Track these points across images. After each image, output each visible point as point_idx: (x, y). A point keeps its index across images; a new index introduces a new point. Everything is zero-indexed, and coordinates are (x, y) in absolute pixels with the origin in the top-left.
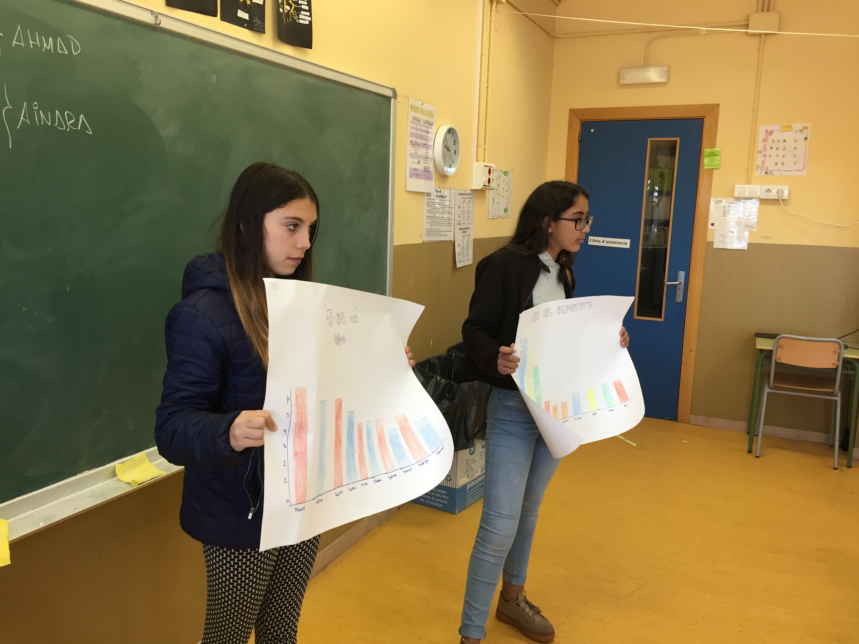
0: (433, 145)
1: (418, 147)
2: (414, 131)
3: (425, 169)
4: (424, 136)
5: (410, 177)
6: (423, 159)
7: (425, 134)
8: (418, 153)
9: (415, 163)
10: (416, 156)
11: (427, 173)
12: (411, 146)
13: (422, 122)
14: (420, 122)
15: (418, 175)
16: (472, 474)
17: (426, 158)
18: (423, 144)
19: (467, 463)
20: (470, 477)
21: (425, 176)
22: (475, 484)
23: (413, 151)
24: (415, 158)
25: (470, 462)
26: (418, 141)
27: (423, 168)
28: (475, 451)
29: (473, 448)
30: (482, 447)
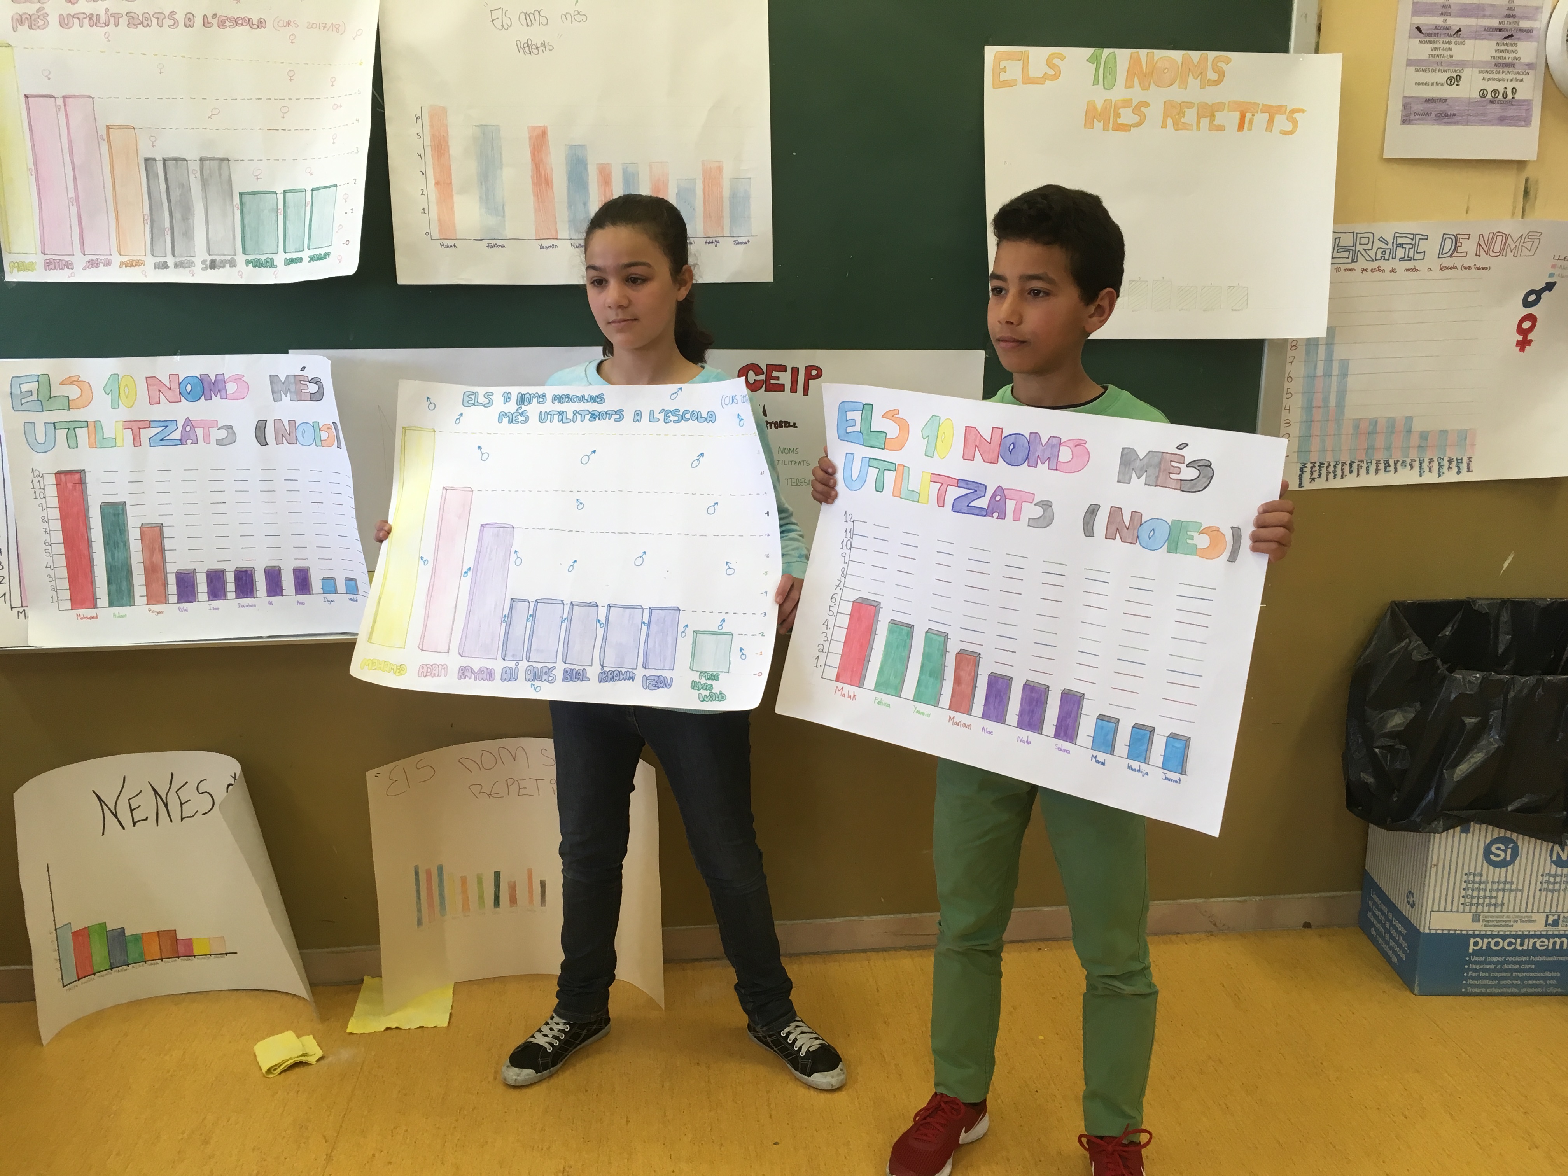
0: (1543, 28)
1: (1454, 40)
3: (1488, 97)
4: (1492, 5)
5: (1407, 122)
7: (1501, 2)
8: (1451, 56)
9: (1438, 84)
10: (1439, 64)
11: (1495, 106)
12: (1417, 40)
15: (1447, 116)
16: (1497, 917)
17: (1496, 65)
18: (1485, 30)
19: (1473, 881)
20: (1487, 923)
21: (1484, 115)
22: (1515, 948)
23: (1423, 51)
24: (1434, 71)
25: (1486, 882)
26: (1454, 22)
27: (1475, 95)
28: (1517, 862)
29: (1505, 851)
30: (1552, 861)
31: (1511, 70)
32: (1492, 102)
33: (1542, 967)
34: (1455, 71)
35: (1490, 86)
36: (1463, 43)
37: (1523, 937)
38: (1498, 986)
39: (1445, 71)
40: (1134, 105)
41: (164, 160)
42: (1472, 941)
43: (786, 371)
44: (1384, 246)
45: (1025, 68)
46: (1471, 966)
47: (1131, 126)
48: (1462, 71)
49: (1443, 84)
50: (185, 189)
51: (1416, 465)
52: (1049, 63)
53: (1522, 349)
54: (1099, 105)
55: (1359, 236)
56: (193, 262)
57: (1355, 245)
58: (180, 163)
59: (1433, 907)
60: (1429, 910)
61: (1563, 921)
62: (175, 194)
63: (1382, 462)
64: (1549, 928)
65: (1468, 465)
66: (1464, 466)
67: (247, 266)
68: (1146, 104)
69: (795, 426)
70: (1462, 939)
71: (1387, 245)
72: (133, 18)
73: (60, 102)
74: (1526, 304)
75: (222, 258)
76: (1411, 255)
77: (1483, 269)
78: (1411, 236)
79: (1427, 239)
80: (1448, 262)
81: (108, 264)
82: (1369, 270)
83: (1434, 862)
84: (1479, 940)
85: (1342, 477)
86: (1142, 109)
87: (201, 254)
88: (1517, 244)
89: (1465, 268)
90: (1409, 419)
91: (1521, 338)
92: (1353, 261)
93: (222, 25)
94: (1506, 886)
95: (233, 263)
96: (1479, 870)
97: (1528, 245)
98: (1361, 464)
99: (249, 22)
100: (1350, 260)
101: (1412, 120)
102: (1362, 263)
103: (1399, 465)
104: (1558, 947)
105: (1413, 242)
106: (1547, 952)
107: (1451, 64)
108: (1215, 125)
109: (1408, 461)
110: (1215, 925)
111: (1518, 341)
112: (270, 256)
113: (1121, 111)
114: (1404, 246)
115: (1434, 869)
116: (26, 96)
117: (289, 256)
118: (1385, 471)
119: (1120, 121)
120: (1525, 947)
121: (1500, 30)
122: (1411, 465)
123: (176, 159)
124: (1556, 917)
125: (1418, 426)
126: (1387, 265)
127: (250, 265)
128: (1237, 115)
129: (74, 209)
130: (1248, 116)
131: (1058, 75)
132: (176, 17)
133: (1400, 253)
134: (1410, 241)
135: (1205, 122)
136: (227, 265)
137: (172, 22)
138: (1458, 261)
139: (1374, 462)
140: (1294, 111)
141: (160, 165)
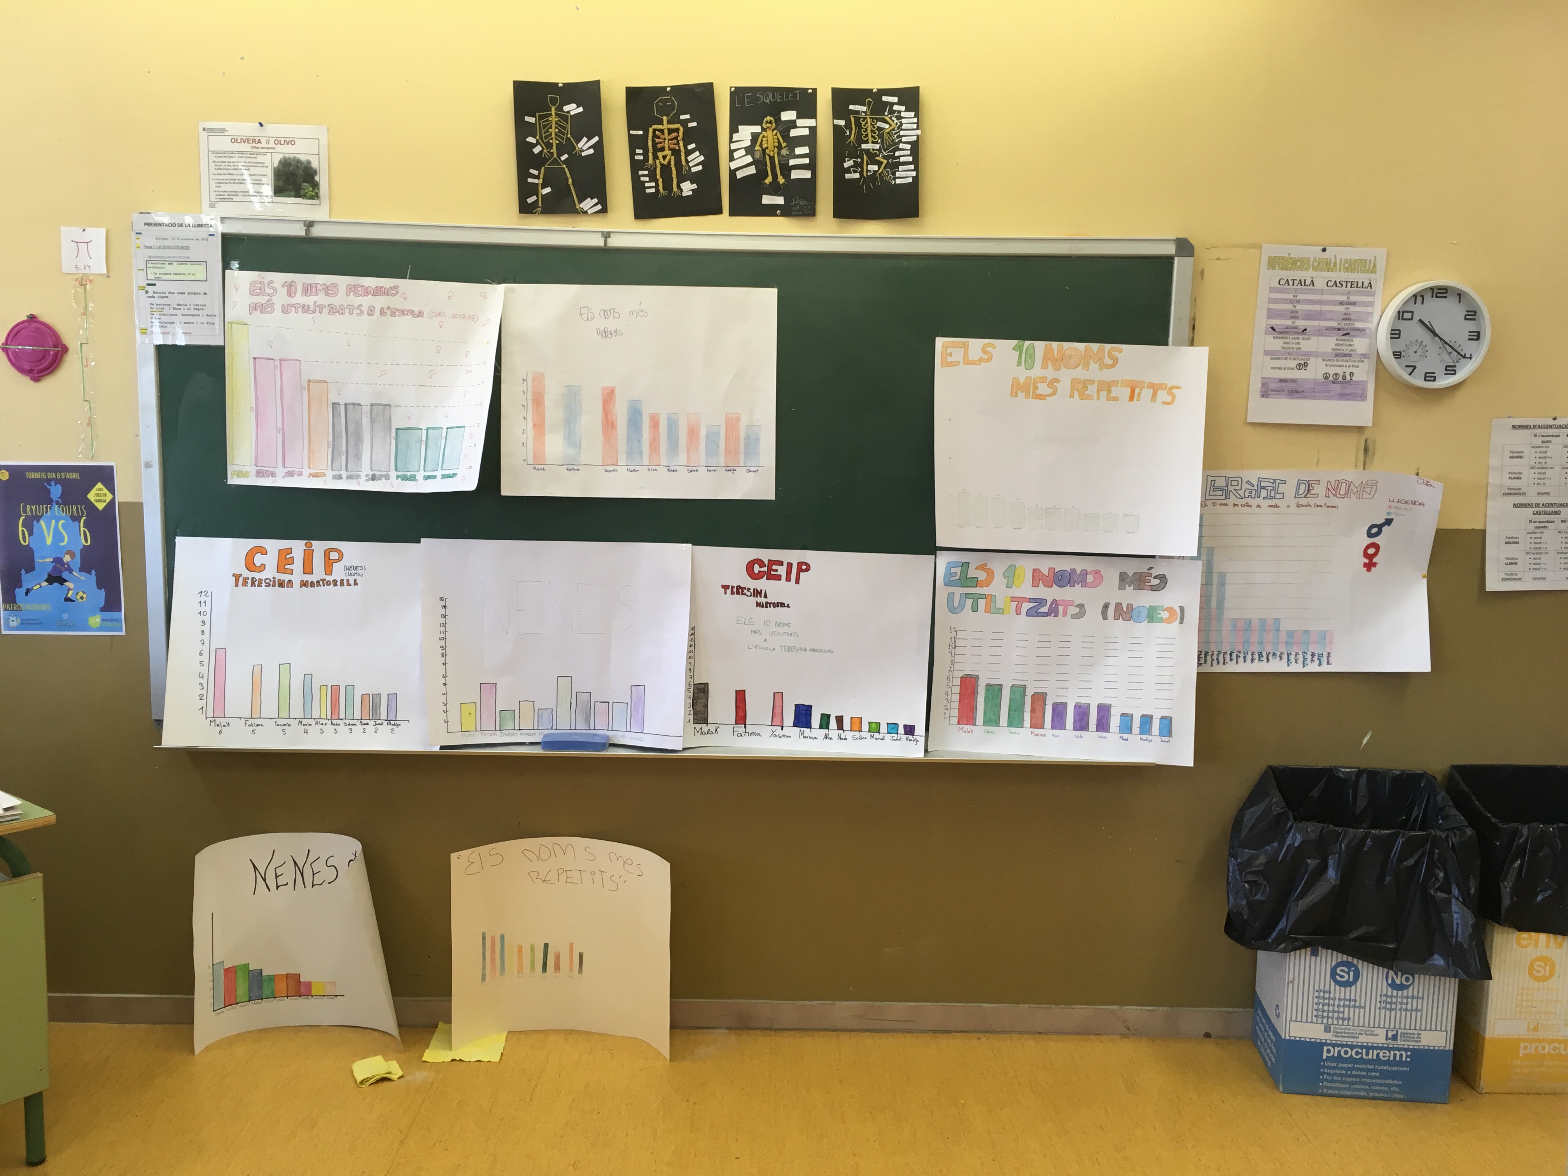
0: (1374, 328)
1: (1301, 336)
2: (1287, 307)
3: (1330, 379)
4: (1333, 311)
5: (1265, 394)
7: (1339, 308)
8: (1300, 348)
9: (1290, 369)
10: (1290, 354)
11: (1336, 387)
12: (1272, 336)
13: (1322, 286)
14: (1310, 287)
15: (1297, 392)
16: (1345, 1029)
17: (1336, 355)
18: (1326, 329)
19: (1323, 997)
20: (1336, 1034)
21: (1328, 391)
22: (1362, 1057)
23: (1278, 344)
24: (1286, 359)
25: (1334, 999)
26: (1301, 323)
27: (1320, 377)
28: (1359, 983)
29: (1348, 974)
30: (1388, 984)
31: (1348, 359)
32: (1333, 382)
33: (1385, 1075)
34: (1302, 359)
35: (1332, 371)
36: (1309, 339)
37: (1368, 1048)
38: (1349, 1089)
39: (1295, 359)
40: (1048, 381)
41: (346, 405)
42: (1325, 1048)
43: (783, 565)
44: (1251, 487)
45: (966, 353)
46: (1326, 1070)
47: (1046, 396)
48: (1308, 359)
49: (1293, 369)
50: (359, 425)
51: (1285, 657)
52: (984, 351)
53: (1369, 570)
54: (1022, 381)
55: (1230, 479)
56: (360, 476)
57: (1227, 486)
58: (356, 407)
59: (1291, 1018)
61: (1401, 1036)
62: (352, 428)
63: (1256, 653)
64: (1391, 1041)
65: (1328, 659)
66: (1324, 660)
67: (397, 479)
68: (1057, 380)
69: (788, 606)
70: (1316, 1047)
71: (1253, 486)
72: (333, 308)
73: (277, 363)
74: (1370, 535)
75: (380, 473)
76: (1273, 495)
77: (1332, 507)
78: (1272, 481)
79: (1285, 483)
80: (1303, 501)
81: (300, 474)
82: (1239, 505)
83: (1291, 978)
84: (1331, 1048)
85: (1224, 664)
86: (1055, 384)
87: (365, 470)
88: (1359, 489)
89: (1318, 506)
90: (1277, 621)
91: (1367, 561)
92: (1226, 498)
93: (393, 314)
94: (1351, 1003)
95: (387, 477)
96: (1327, 988)
97: (1368, 490)
98: (1240, 654)
99: (412, 312)
100: (1223, 497)
101: (1270, 395)
102: (1233, 499)
103: (1270, 656)
104: (1398, 1059)
105: (1274, 486)
106: (1388, 1062)
107: (1298, 354)
108: (1111, 397)
109: (1278, 653)
110: (1128, 1029)
111: (1365, 564)
112: (414, 473)
113: (1038, 385)
114: (1267, 488)
115: (1291, 985)
116: (254, 358)
117: (427, 474)
118: (1259, 661)
119: (1038, 392)
120: (1370, 1057)
121: (1339, 329)
122: (1281, 657)
123: (354, 404)
124: (1395, 1032)
125: (1285, 626)
126: (1254, 502)
127: (400, 479)
128: (1129, 390)
129: (280, 436)
130: (1137, 391)
131: (990, 358)
132: (362, 308)
133: (1264, 493)
134: (1271, 485)
135: (1103, 394)
136: (383, 478)
137: (359, 312)
138: (1312, 501)
139: (1250, 653)
140: (1172, 388)
141: (342, 408)
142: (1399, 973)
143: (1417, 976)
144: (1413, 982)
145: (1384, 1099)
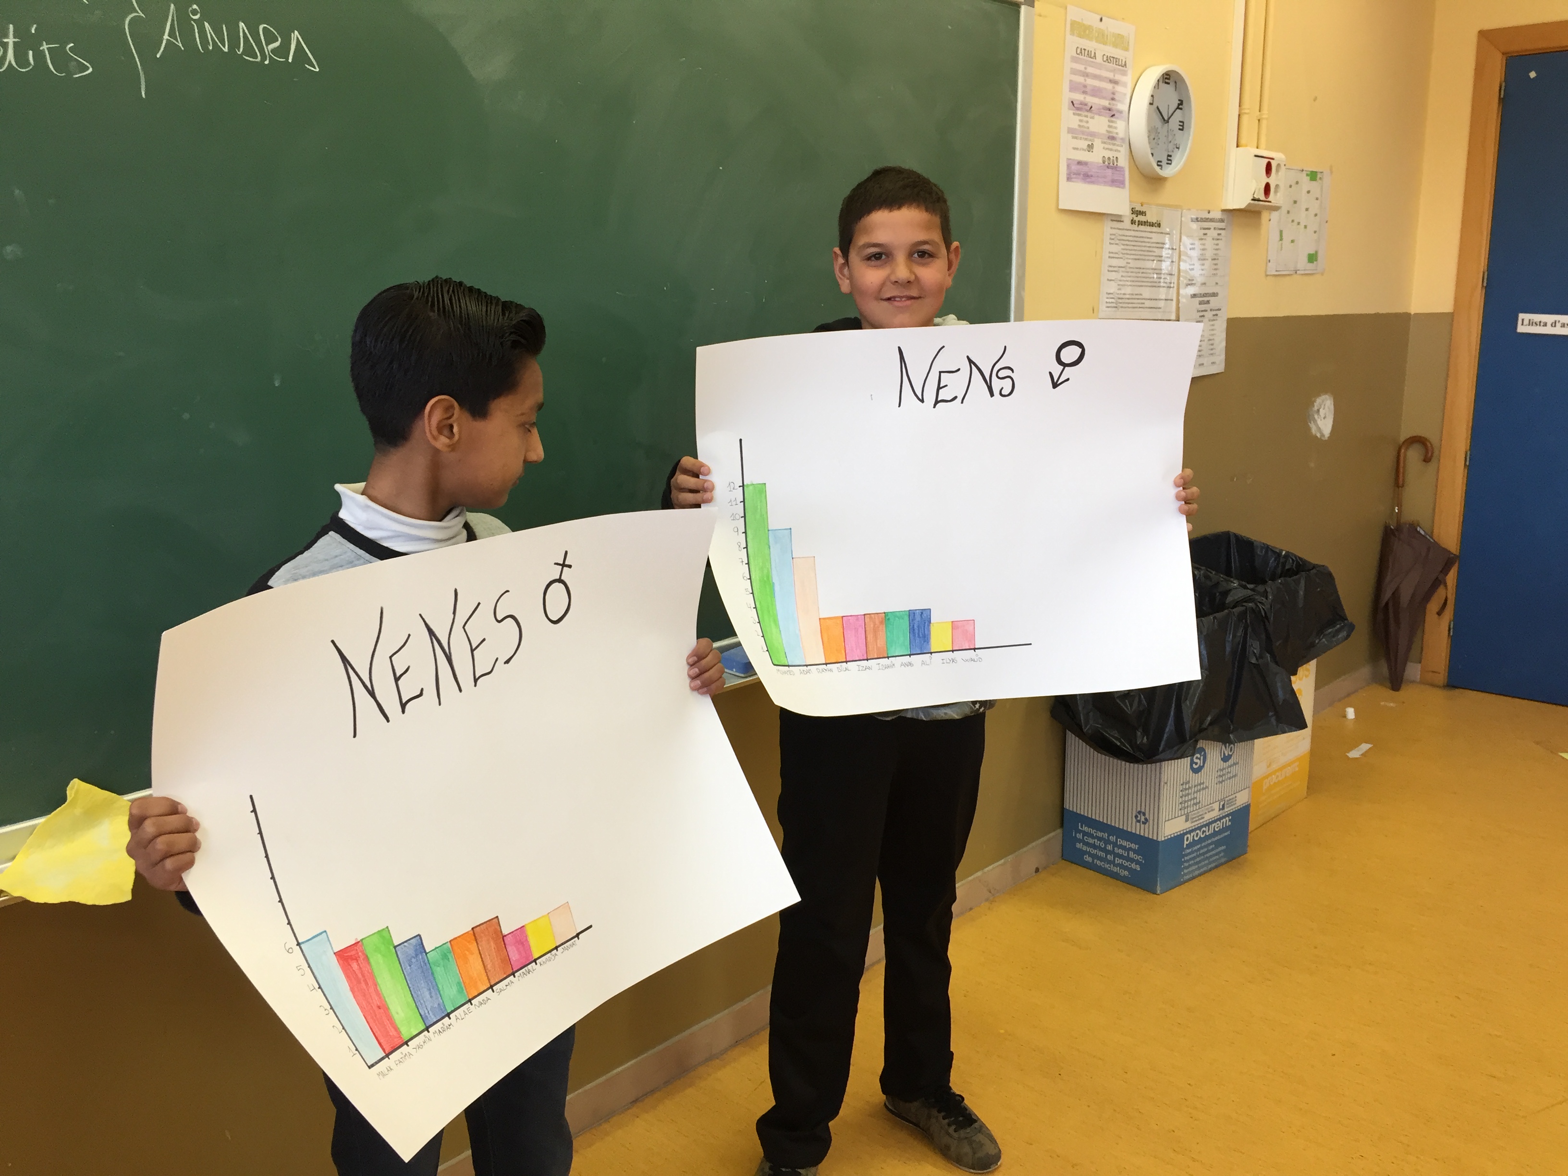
0: (1127, 111)
1: (1089, 114)
2: (1081, 79)
3: (1106, 163)
4: (1105, 89)
5: (1069, 179)
6: (1100, 140)
7: (1109, 86)
8: (1088, 128)
9: (1083, 150)
10: (1083, 133)
11: (1109, 172)
12: (1071, 112)
13: (1099, 59)
14: (1094, 60)
15: (1088, 176)
16: (1197, 813)
17: (1108, 138)
18: (1102, 108)
19: (1185, 788)
20: (1193, 820)
21: (1105, 177)
22: (1205, 834)
23: (1075, 121)
24: (1081, 139)
25: (1191, 787)
26: (1090, 100)
27: (1100, 160)
28: (1206, 765)
29: (1200, 759)
30: (1222, 759)
31: (1113, 142)
32: (1107, 167)
33: (1218, 844)
34: (1090, 140)
35: (1108, 154)
36: (1092, 118)
37: (1208, 825)
38: (1199, 868)
39: (1086, 139)
42: (1186, 837)
46: (1186, 858)
48: (1094, 141)
49: (1085, 151)
59: (1166, 818)
60: (1164, 821)
61: (1227, 804)
64: (1221, 811)
70: (1180, 839)
83: (1165, 780)
84: (1189, 836)
94: (1201, 787)
96: (1188, 780)
101: (1071, 178)
104: (1224, 826)
106: (1220, 832)
107: (1088, 134)
110: (990, 892)
115: (1165, 789)
120: (1210, 833)
121: (1110, 110)
124: (1224, 802)
142: (1228, 744)
143: (1236, 744)
144: (1234, 752)
145: (1216, 867)
